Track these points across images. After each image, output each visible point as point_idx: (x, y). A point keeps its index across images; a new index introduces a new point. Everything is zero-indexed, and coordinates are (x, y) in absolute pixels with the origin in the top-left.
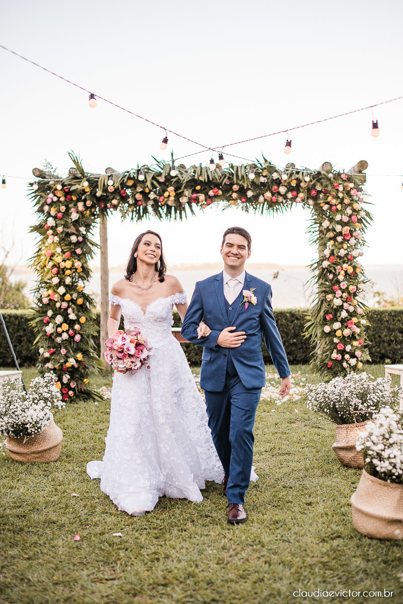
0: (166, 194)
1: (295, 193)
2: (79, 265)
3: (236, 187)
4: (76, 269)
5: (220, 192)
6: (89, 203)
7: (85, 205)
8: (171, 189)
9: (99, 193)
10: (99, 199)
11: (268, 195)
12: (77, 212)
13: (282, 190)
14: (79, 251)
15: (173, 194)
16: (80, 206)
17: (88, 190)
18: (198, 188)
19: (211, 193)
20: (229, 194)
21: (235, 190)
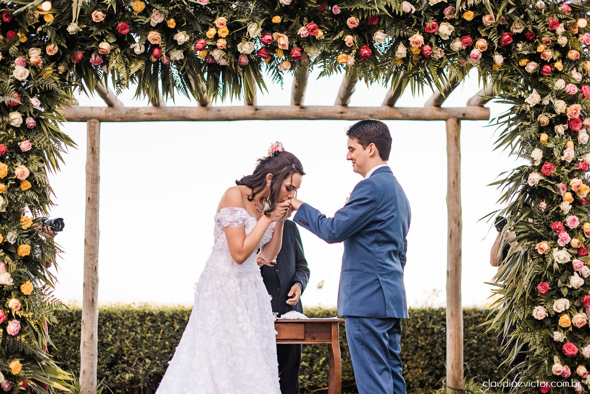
0: (211, 32)
1: (469, 39)
2: (23, 173)
3: (353, 21)
4: (18, 182)
5: (320, 34)
6: (52, 49)
7: (44, 54)
8: (221, 20)
9: (72, 28)
10: (73, 41)
11: (417, 38)
12: (27, 67)
13: (445, 29)
14: (25, 146)
15: (224, 32)
16: (35, 55)
17: (50, 19)
18: (277, 19)
19: (303, 31)
20: (338, 37)
21: (351, 26)
